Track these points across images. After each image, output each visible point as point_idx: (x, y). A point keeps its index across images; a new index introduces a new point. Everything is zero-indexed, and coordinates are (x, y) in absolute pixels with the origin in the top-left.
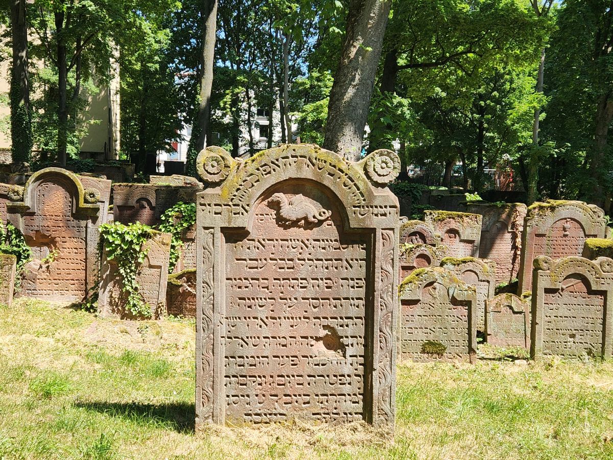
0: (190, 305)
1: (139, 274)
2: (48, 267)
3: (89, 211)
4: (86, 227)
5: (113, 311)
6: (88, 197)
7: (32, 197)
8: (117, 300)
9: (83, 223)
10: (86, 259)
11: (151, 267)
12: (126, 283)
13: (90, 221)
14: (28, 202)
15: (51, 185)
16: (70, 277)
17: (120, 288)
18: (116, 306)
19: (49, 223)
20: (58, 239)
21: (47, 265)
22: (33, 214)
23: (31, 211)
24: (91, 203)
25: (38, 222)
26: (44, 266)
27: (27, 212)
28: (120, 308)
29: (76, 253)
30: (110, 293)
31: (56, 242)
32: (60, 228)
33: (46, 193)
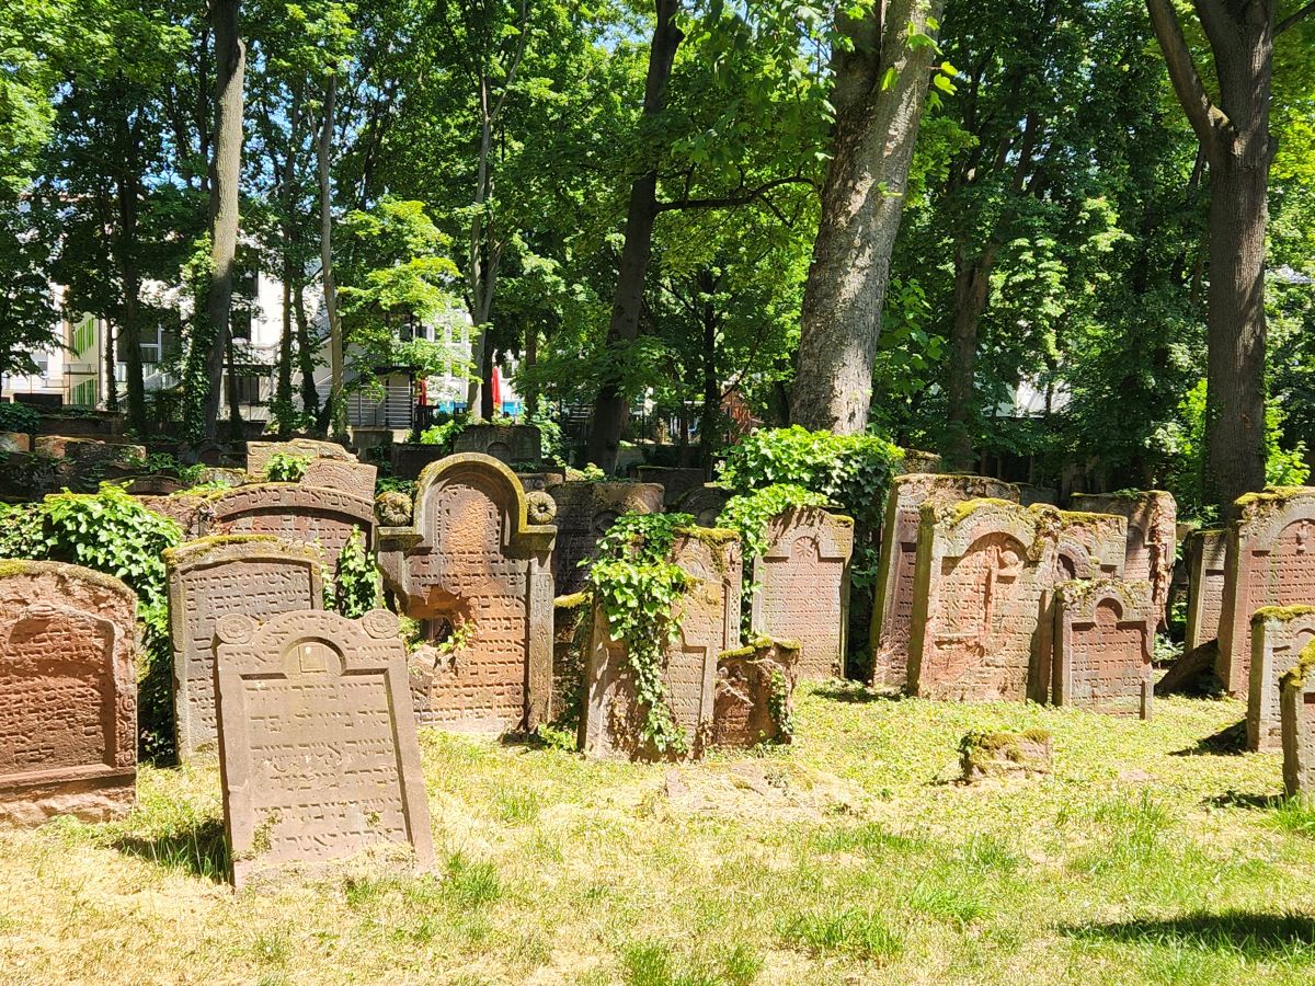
0: (732, 722)
1: (665, 665)
2: (452, 661)
3: (535, 540)
4: (528, 574)
5: (615, 744)
6: (535, 512)
7: (428, 516)
8: (623, 721)
9: (522, 565)
10: (527, 639)
11: (686, 649)
12: (644, 684)
13: (535, 561)
14: (420, 528)
15: (462, 489)
16: (495, 679)
17: (628, 696)
18: (622, 735)
19: (457, 568)
20: (473, 601)
21: (450, 656)
22: (426, 551)
23: (424, 544)
24: (540, 524)
25: (436, 566)
26: (445, 660)
27: (417, 549)
28: (628, 737)
29: (507, 628)
30: (609, 708)
31: (470, 607)
32: (477, 578)
33: (452, 507)
